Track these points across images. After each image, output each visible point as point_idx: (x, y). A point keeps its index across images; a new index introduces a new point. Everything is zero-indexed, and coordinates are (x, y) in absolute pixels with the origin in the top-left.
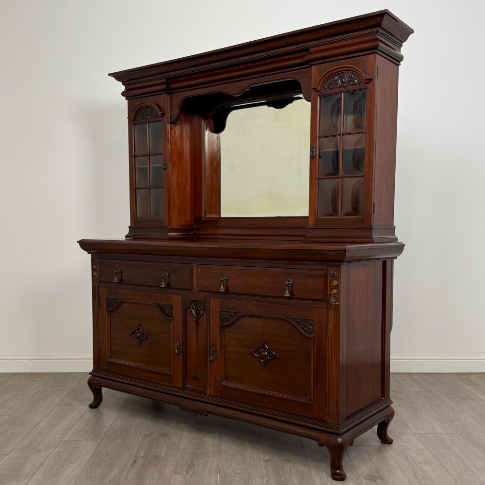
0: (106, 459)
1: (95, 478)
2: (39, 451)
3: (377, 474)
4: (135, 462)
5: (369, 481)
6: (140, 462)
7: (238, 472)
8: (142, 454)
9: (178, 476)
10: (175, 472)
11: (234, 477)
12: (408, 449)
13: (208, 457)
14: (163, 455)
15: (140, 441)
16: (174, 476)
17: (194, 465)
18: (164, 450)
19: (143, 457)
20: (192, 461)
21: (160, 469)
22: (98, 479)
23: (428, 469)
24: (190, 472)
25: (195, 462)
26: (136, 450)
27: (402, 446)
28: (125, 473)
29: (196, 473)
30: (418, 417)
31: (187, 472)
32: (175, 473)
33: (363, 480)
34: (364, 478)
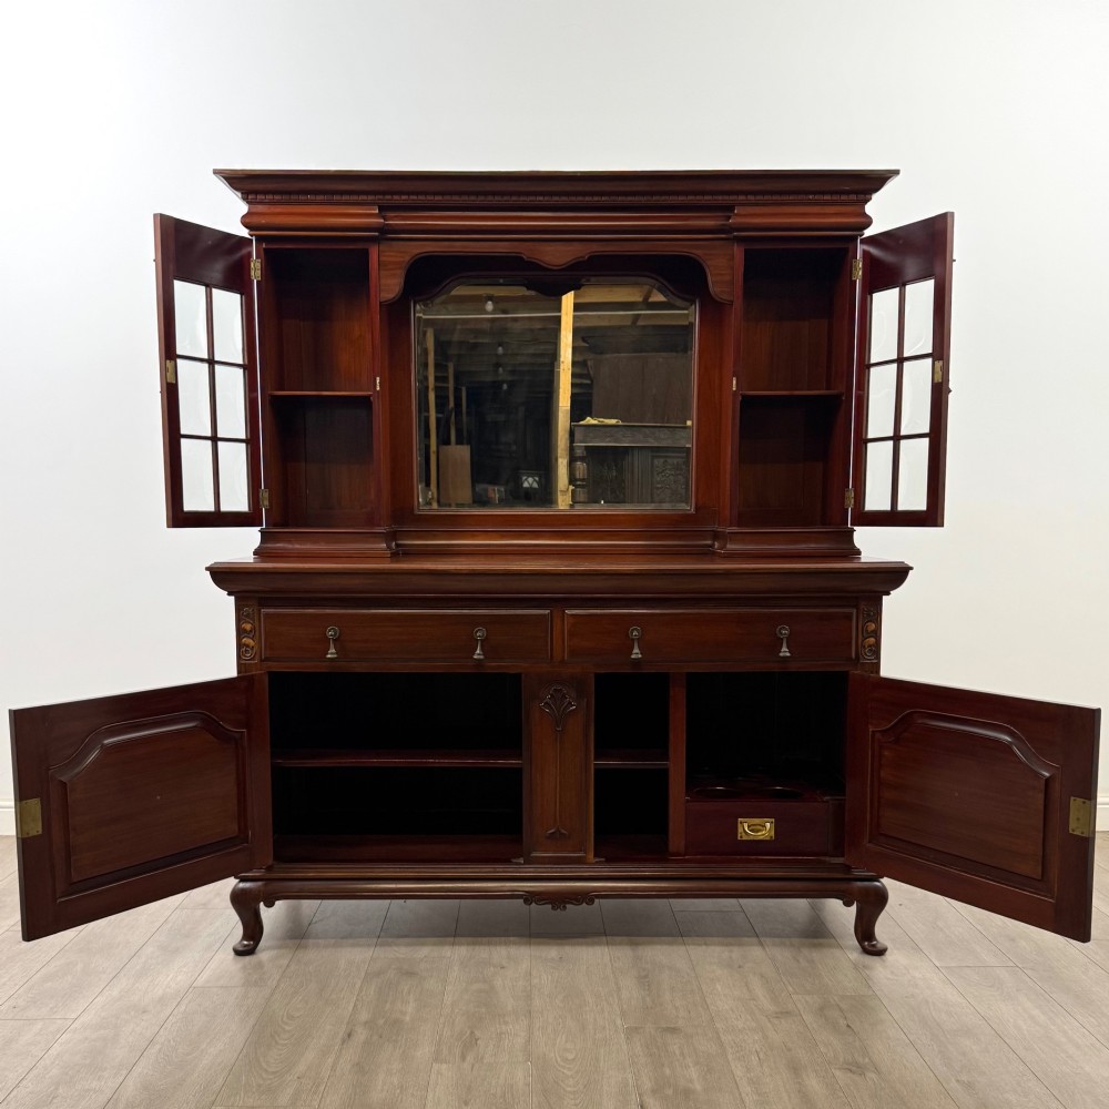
0: (287, 1028)
1: (266, 1071)
2: (144, 1012)
3: (867, 1060)
4: (349, 1035)
5: (850, 1074)
6: (361, 1034)
7: (571, 1057)
8: (364, 1016)
9: (444, 1066)
10: (437, 1058)
11: (564, 1067)
12: (927, 1002)
13: (506, 1023)
14: (408, 1018)
15: (358, 986)
16: (436, 1066)
17: (476, 1040)
18: (410, 1008)
19: (366, 1023)
20: (472, 1033)
21: (404, 1052)
22: (273, 1073)
23: (974, 1048)
24: (470, 1058)
25: (478, 1034)
26: (351, 1008)
27: (913, 996)
28: (330, 1060)
29: (482, 1058)
30: (942, 930)
31: (463, 1058)
32: (436, 1060)
33: (837, 1073)
34: (839, 1069)
